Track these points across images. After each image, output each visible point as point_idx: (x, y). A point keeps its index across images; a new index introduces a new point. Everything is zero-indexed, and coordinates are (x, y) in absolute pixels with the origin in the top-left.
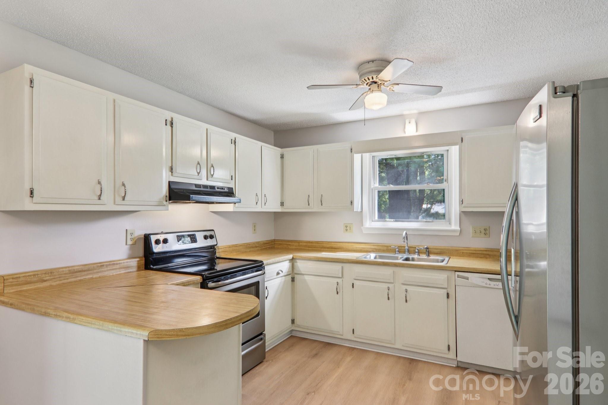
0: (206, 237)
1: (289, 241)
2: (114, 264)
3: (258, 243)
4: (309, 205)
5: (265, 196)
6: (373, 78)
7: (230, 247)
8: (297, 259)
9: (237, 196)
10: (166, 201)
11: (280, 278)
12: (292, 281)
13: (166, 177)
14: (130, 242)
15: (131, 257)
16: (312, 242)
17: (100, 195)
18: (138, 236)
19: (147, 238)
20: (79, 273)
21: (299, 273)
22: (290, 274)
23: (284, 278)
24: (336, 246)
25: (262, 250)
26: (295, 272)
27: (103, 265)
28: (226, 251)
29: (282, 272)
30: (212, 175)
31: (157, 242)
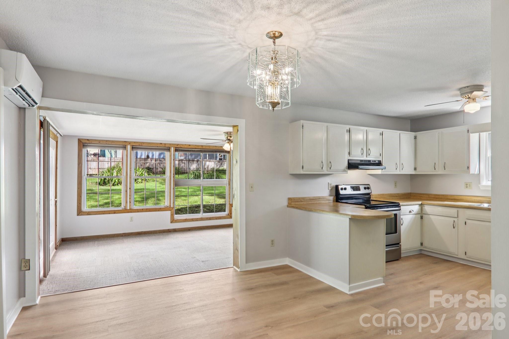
0: (365, 188)
1: (421, 194)
2: (324, 198)
3: (398, 194)
4: (435, 170)
5: (402, 164)
6: (468, 96)
7: (379, 195)
8: (425, 204)
9: (383, 165)
10: (347, 169)
11: (412, 215)
12: (421, 218)
13: (347, 157)
14: (330, 189)
15: (330, 196)
16: (439, 195)
17: (323, 167)
18: (333, 186)
19: (337, 187)
20: (312, 200)
21: (425, 213)
22: (419, 214)
23: (414, 215)
24: (458, 198)
25: (400, 199)
26: (423, 212)
27: (320, 198)
28: (376, 197)
29: (413, 211)
30: (369, 155)
31: (342, 189)
